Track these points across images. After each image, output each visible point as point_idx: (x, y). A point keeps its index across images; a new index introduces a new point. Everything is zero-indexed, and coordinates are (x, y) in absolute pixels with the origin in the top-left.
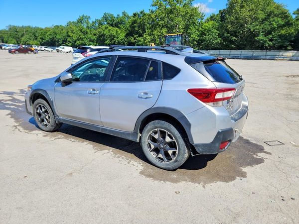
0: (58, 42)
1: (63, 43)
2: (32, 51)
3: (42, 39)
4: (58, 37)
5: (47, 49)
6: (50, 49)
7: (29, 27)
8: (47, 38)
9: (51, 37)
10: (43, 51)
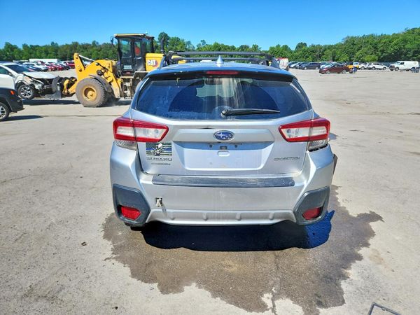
0: (405, 55)
1: (413, 56)
2: (348, 70)
3: (383, 51)
4: (408, 46)
5: (377, 66)
6: (381, 67)
7: (372, 36)
8: (390, 50)
9: (396, 47)
10: (370, 69)
